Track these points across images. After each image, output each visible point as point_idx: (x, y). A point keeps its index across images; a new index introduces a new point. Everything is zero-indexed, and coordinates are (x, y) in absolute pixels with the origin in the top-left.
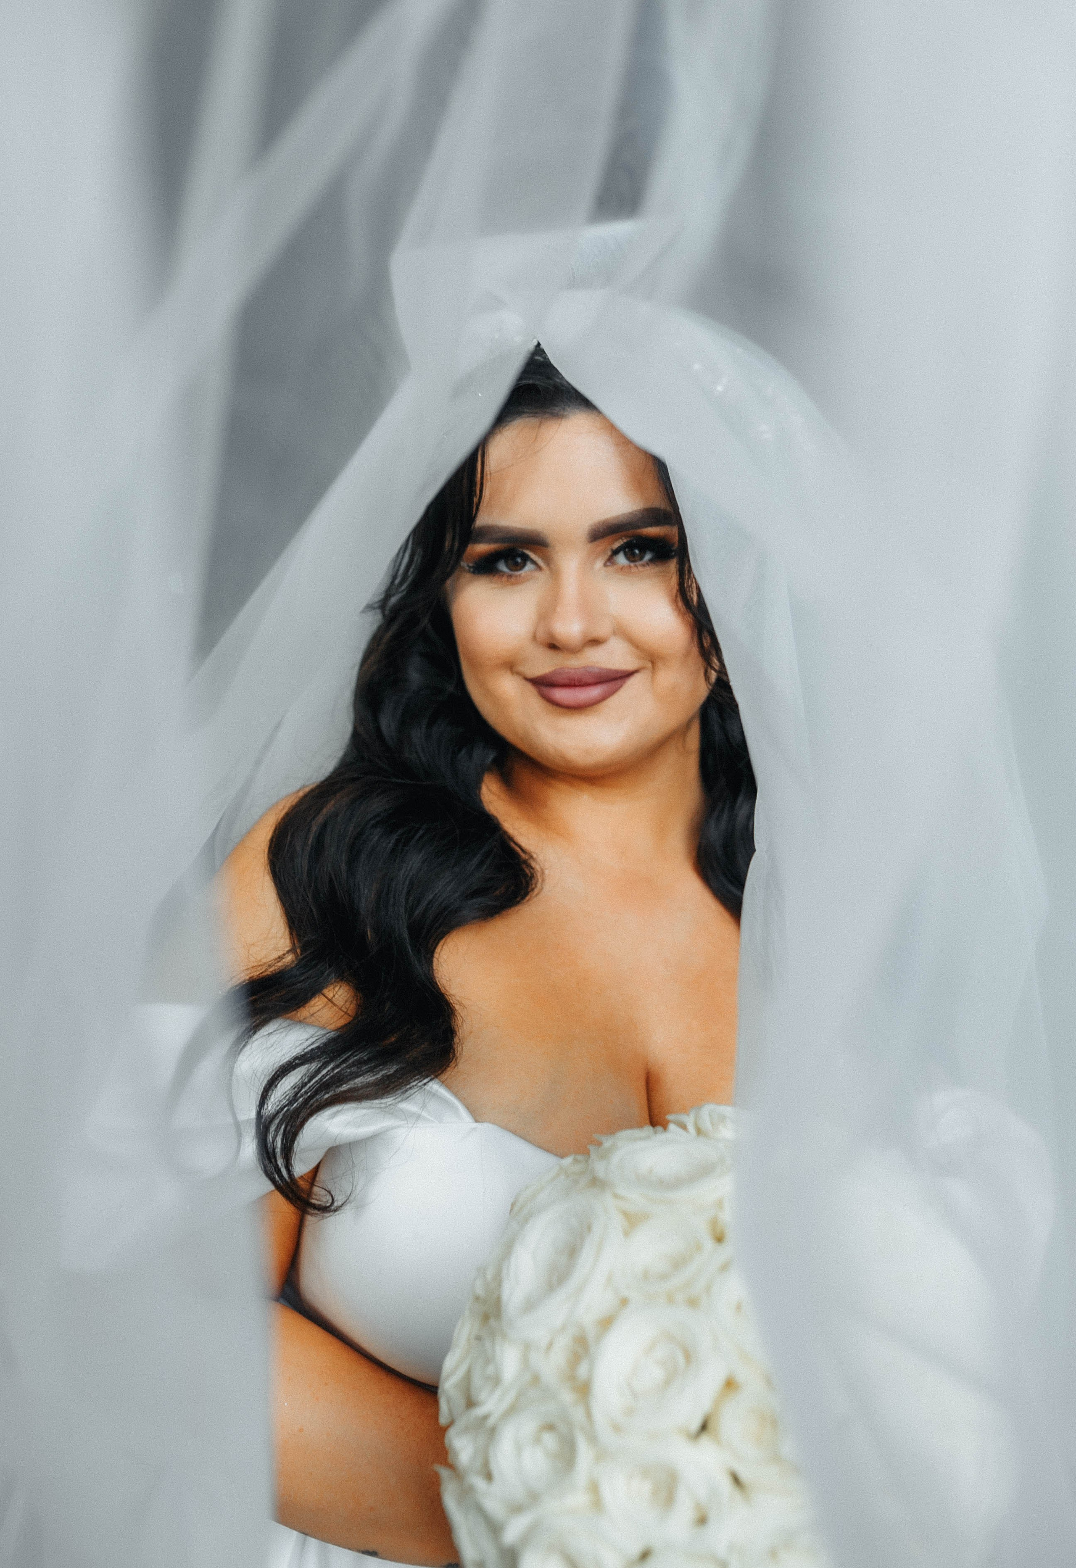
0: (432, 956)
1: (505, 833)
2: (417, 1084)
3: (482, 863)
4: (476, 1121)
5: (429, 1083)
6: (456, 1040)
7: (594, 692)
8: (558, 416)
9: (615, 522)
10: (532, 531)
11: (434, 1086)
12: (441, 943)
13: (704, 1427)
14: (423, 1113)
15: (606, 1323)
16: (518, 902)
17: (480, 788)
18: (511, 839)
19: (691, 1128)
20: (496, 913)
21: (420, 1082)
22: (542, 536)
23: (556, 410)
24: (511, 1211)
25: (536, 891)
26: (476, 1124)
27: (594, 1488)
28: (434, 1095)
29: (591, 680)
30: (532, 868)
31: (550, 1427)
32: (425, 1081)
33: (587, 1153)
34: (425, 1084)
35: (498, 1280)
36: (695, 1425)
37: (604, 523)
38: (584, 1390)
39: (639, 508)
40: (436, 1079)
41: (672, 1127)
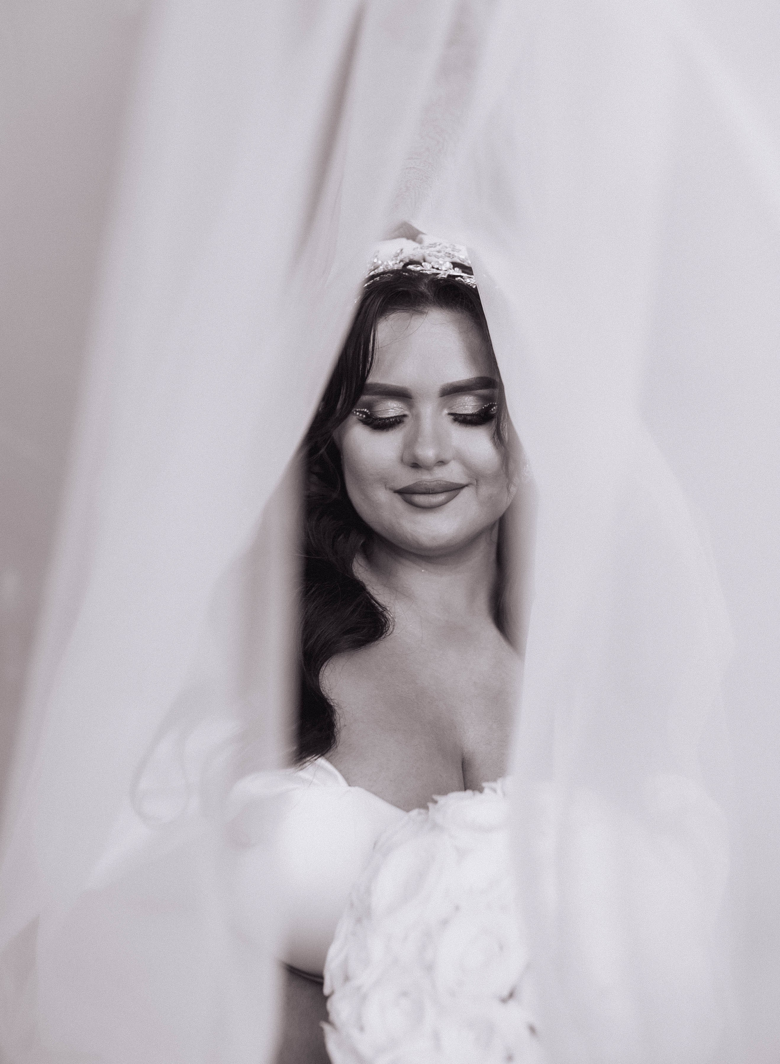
0: (319, 673)
1: (369, 593)
2: (310, 759)
3: (353, 612)
4: (350, 785)
5: (318, 759)
6: (336, 730)
7: (441, 498)
8: (422, 313)
9: (458, 385)
10: (402, 388)
11: (321, 761)
12: (325, 664)
13: (511, 995)
14: (314, 780)
15: (445, 923)
16: (377, 639)
17: (352, 562)
18: (372, 598)
19: (499, 791)
20: (363, 645)
21: (312, 758)
22: (409, 391)
23: (420, 308)
24: (374, 848)
25: (389, 632)
26: (349, 788)
27: (436, 1037)
28: (322, 768)
29: (440, 490)
30: (386, 617)
31: (405, 994)
32: (316, 758)
33: (427, 808)
34: (316, 760)
35: (368, 892)
36: (505, 993)
37: (451, 384)
38: (430, 968)
39: (474, 377)
40: (322, 757)
41: (486, 791)
